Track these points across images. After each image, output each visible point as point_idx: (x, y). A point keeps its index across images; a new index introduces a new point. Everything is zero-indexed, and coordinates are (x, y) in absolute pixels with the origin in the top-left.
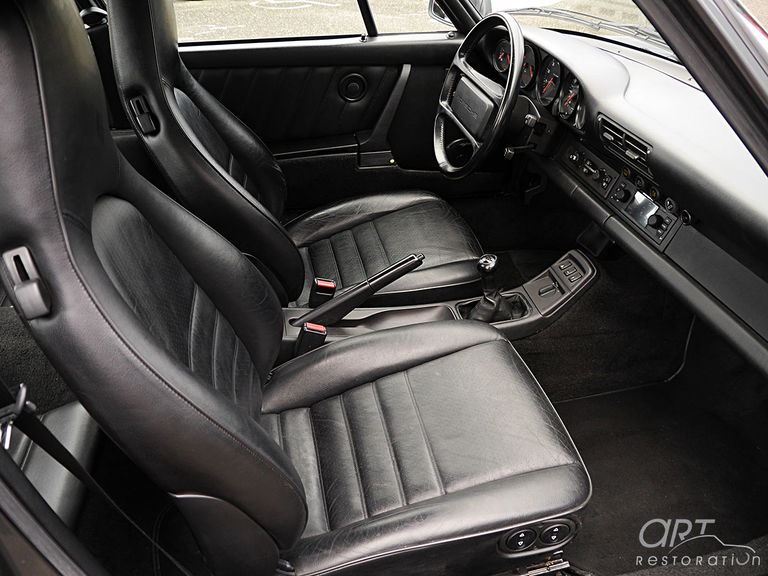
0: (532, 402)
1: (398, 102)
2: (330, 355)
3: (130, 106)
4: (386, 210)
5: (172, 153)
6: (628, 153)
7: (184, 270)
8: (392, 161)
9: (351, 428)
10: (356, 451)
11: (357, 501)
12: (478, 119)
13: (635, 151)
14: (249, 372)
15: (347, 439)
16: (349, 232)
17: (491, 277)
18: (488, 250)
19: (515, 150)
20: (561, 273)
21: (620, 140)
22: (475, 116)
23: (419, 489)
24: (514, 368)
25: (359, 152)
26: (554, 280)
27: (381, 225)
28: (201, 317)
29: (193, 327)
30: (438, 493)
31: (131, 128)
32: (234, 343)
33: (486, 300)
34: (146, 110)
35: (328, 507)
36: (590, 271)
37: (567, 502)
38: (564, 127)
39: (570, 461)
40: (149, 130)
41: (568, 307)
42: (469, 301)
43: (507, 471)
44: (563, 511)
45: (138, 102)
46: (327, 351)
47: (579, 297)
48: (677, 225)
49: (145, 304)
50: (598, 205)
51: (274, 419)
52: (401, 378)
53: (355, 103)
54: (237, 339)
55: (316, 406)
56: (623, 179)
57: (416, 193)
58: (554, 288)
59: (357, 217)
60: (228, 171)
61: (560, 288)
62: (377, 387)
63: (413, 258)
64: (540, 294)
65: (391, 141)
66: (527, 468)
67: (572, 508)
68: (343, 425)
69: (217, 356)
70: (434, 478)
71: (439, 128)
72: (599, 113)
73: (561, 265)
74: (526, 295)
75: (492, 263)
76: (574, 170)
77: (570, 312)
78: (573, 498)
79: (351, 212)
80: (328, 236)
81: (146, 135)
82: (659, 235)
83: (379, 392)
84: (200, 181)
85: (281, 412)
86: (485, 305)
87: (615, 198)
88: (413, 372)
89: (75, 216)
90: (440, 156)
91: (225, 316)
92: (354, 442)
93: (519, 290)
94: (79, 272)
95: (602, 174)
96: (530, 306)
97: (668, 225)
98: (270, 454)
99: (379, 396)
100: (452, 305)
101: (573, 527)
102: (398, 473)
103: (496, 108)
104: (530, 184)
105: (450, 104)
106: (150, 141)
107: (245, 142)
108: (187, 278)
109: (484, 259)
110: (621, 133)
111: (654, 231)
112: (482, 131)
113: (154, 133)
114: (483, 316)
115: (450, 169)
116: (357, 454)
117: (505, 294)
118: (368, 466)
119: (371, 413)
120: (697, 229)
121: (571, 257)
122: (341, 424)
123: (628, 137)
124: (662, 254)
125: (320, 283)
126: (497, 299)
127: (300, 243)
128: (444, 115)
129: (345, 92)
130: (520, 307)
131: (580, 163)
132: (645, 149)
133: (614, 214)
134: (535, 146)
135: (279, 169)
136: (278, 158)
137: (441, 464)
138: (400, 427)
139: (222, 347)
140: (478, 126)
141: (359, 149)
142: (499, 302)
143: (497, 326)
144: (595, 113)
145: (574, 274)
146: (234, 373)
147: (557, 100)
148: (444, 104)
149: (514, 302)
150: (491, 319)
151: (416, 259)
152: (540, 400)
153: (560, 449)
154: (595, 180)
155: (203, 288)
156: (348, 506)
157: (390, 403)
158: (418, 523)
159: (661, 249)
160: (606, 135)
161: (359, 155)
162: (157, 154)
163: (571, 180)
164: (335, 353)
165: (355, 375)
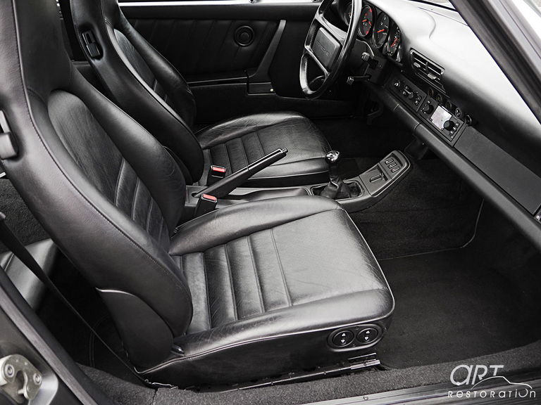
0: (357, 249)
1: (276, 47)
2: (219, 216)
3: (82, 37)
4: (266, 124)
5: (111, 71)
6: (429, 75)
7: (115, 146)
8: (272, 90)
9: (231, 265)
10: (233, 280)
11: (231, 312)
12: (329, 55)
13: (434, 74)
14: (159, 222)
15: (227, 272)
16: (239, 140)
17: (335, 167)
18: (334, 148)
19: (354, 79)
20: (386, 166)
21: (424, 67)
22: (327, 54)
23: (275, 304)
24: (346, 227)
25: (248, 83)
26: (381, 172)
27: (262, 134)
28: (126, 179)
29: (119, 184)
30: (287, 306)
31: (86, 60)
32: (149, 200)
33: (331, 184)
34: (93, 41)
35: (211, 315)
36: (406, 165)
37: (375, 313)
38: (390, 62)
39: (380, 286)
40: (95, 55)
41: (390, 190)
42: (320, 186)
43: (336, 293)
44: (372, 318)
45: (87, 35)
46: (216, 214)
47: (398, 183)
48: (463, 127)
49: (84, 161)
50: (411, 117)
51: (178, 259)
52: (267, 233)
53: (246, 48)
54: (152, 199)
55: (208, 252)
56: (429, 97)
57: (288, 113)
58: (380, 177)
59: (245, 129)
60: (153, 89)
61: (385, 177)
62: (251, 239)
63: (279, 151)
64: (370, 181)
65: (271, 75)
66: (349, 291)
67: (379, 316)
68: (226, 264)
69: (136, 206)
70: (285, 297)
71: (304, 64)
72: (412, 49)
73: (386, 160)
74: (361, 183)
75: (335, 157)
76: (397, 94)
77: (391, 194)
78: (380, 311)
79: (241, 126)
80: (225, 141)
81: (93, 58)
82: (451, 135)
83: (252, 242)
84: (131, 92)
85: (183, 255)
86: (331, 188)
87: (423, 111)
88: (276, 229)
89: (35, 92)
90: (304, 84)
91: (144, 182)
92: (232, 274)
93: (357, 179)
94: (37, 129)
95: (415, 95)
96: (363, 189)
97: (457, 127)
98: (166, 263)
99: (252, 245)
100: (308, 188)
101: (380, 331)
102: (261, 294)
103: (341, 46)
104: (372, 110)
105: (312, 47)
106: (96, 62)
107: (166, 72)
108: (117, 153)
109: (331, 154)
110: (425, 61)
111: (447, 132)
112: (331, 64)
113: (99, 58)
114: (330, 196)
115: (310, 92)
116: (234, 283)
117: (346, 181)
118: (241, 289)
119: (246, 256)
120: (476, 129)
121: (393, 155)
122: (224, 263)
123: (430, 64)
124: (453, 148)
125: (215, 169)
126: (339, 183)
127: (204, 146)
128: (308, 55)
129: (238, 39)
130: (356, 190)
131: (401, 88)
132: (440, 71)
133: (422, 122)
134: (371, 76)
135: (190, 92)
136: (190, 85)
137: (291, 289)
138: (264, 265)
139: (140, 201)
140: (328, 61)
141: (248, 81)
142: (341, 186)
143: (340, 202)
144: (408, 49)
145: (394, 168)
146: (149, 220)
147: (386, 44)
148: (308, 47)
149: (353, 187)
150: (336, 197)
151: (282, 152)
152: (364, 248)
153: (374, 279)
154: (410, 99)
155: (128, 161)
156: (225, 314)
157: (259, 249)
158: (270, 322)
159: (452, 144)
160: (416, 64)
161: (248, 85)
162: (101, 73)
163: (394, 100)
164: (222, 215)
165: (236, 231)
